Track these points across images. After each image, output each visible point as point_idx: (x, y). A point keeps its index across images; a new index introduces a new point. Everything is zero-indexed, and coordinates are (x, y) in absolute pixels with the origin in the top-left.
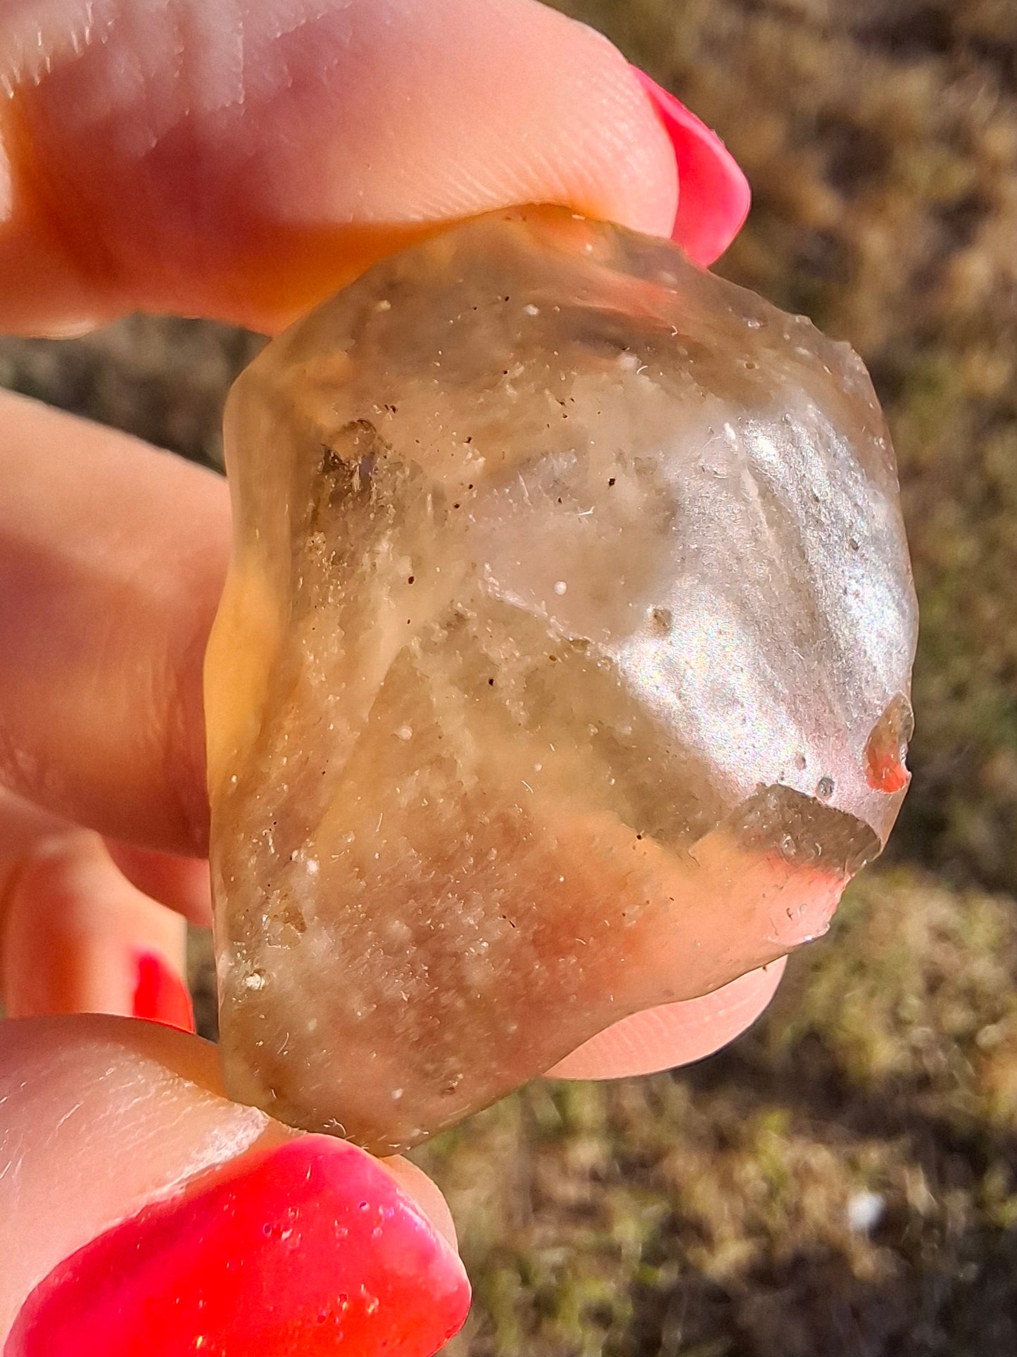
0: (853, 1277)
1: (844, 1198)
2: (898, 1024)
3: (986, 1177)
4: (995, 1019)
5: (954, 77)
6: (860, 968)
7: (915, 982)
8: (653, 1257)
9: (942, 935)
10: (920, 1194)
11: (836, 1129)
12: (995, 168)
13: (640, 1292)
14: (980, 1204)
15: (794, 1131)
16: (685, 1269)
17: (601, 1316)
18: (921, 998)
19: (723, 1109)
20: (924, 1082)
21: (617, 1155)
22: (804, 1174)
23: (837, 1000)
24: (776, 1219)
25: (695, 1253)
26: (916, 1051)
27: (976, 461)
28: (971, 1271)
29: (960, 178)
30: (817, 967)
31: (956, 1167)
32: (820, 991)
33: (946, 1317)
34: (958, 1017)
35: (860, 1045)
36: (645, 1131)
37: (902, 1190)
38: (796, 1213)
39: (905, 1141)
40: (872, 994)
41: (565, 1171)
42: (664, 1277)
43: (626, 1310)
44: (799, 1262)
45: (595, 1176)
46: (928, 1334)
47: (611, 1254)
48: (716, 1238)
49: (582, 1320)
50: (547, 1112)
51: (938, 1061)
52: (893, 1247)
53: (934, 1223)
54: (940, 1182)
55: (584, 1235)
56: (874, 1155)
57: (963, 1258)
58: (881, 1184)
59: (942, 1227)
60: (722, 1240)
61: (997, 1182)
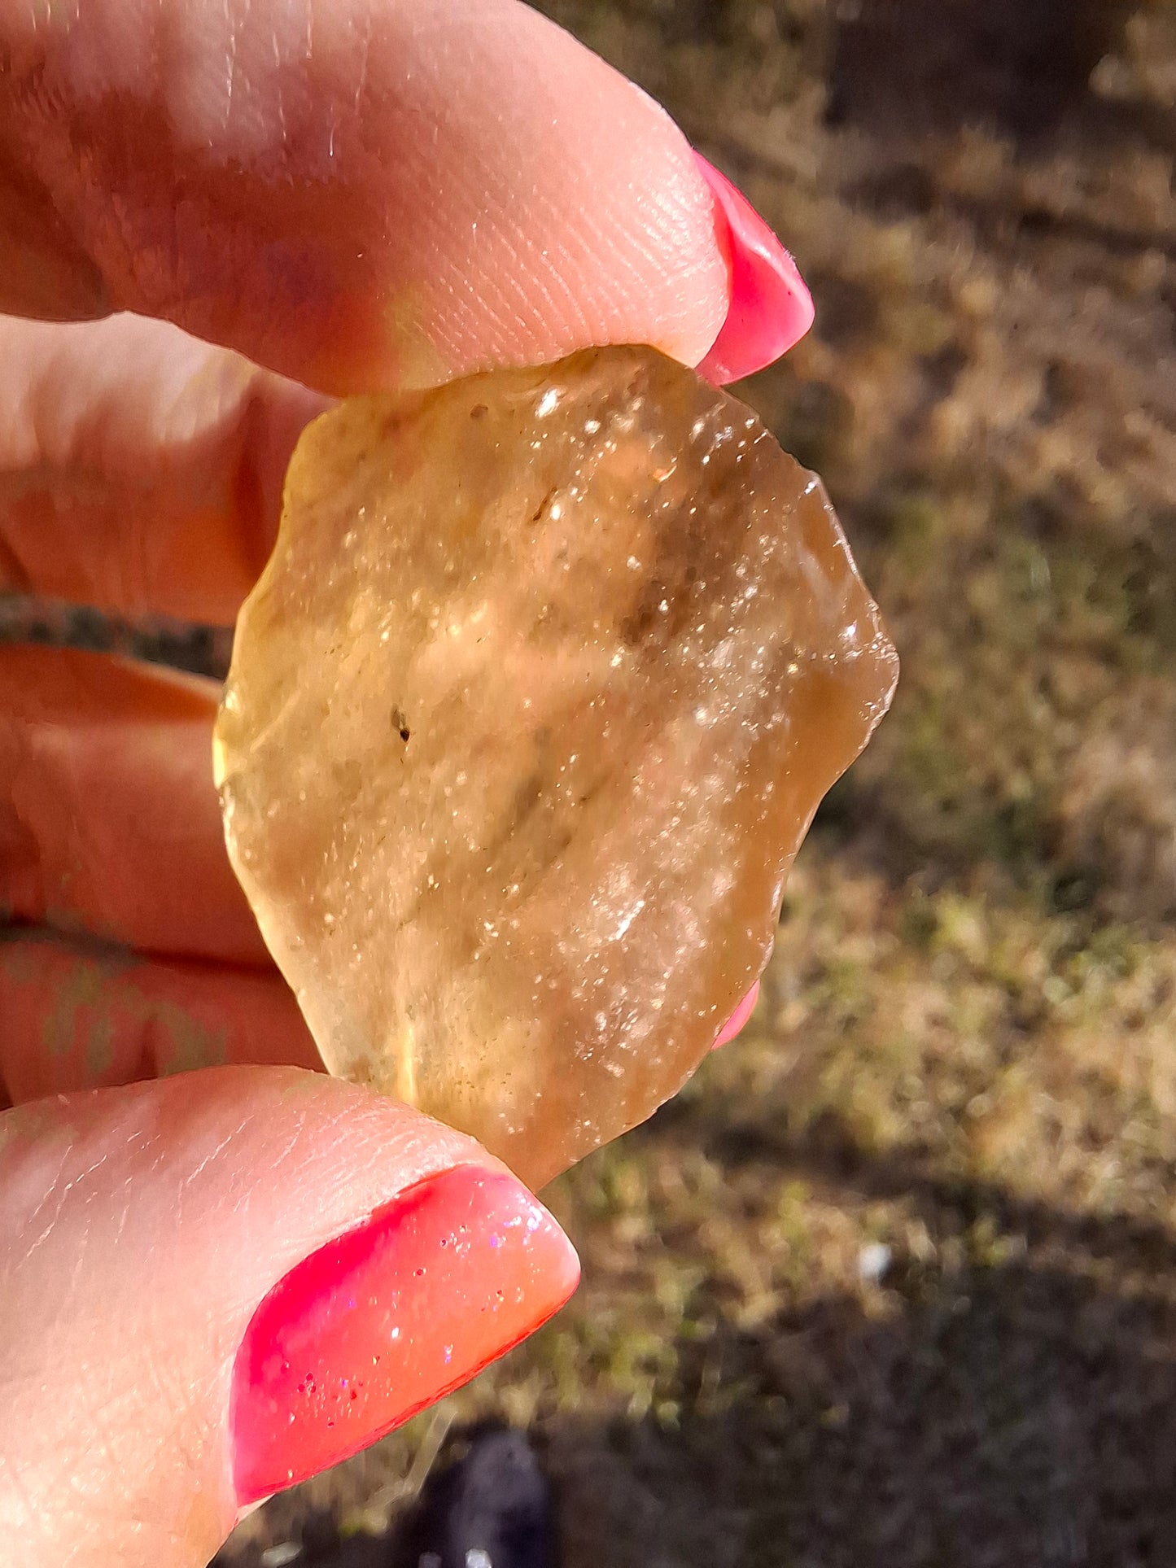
0: (864, 1316)
1: (856, 1251)
2: (899, 1101)
3: (975, 1224)
4: (982, 1090)
5: (933, 235)
6: (867, 1055)
7: (913, 1063)
8: (693, 1312)
9: (937, 1021)
10: (920, 1243)
11: (848, 1194)
12: (973, 321)
13: (683, 1344)
14: (971, 1247)
15: (813, 1199)
16: (722, 1321)
17: (650, 1366)
18: (919, 1076)
19: (751, 1182)
20: (921, 1150)
21: (657, 1229)
22: (822, 1235)
23: (848, 1083)
24: (799, 1274)
25: (728, 1306)
26: (917, 1125)
27: (959, 596)
28: (963, 1303)
29: (941, 330)
30: (828, 1056)
31: (951, 1218)
32: (832, 1076)
33: (944, 1342)
34: (951, 1092)
35: (868, 1123)
36: (683, 1207)
37: (905, 1240)
38: (815, 1267)
39: (908, 1200)
40: (876, 1076)
41: (615, 1246)
42: (703, 1329)
43: (672, 1359)
44: (819, 1308)
45: (639, 1248)
46: (928, 1358)
47: (655, 1314)
48: (746, 1293)
49: (633, 1369)
50: (597, 1196)
51: (936, 1131)
52: (897, 1289)
53: (934, 1267)
54: (938, 1233)
55: (632, 1299)
56: (882, 1214)
57: (959, 1292)
58: (887, 1238)
59: (939, 1268)
60: (751, 1294)
61: (985, 1228)
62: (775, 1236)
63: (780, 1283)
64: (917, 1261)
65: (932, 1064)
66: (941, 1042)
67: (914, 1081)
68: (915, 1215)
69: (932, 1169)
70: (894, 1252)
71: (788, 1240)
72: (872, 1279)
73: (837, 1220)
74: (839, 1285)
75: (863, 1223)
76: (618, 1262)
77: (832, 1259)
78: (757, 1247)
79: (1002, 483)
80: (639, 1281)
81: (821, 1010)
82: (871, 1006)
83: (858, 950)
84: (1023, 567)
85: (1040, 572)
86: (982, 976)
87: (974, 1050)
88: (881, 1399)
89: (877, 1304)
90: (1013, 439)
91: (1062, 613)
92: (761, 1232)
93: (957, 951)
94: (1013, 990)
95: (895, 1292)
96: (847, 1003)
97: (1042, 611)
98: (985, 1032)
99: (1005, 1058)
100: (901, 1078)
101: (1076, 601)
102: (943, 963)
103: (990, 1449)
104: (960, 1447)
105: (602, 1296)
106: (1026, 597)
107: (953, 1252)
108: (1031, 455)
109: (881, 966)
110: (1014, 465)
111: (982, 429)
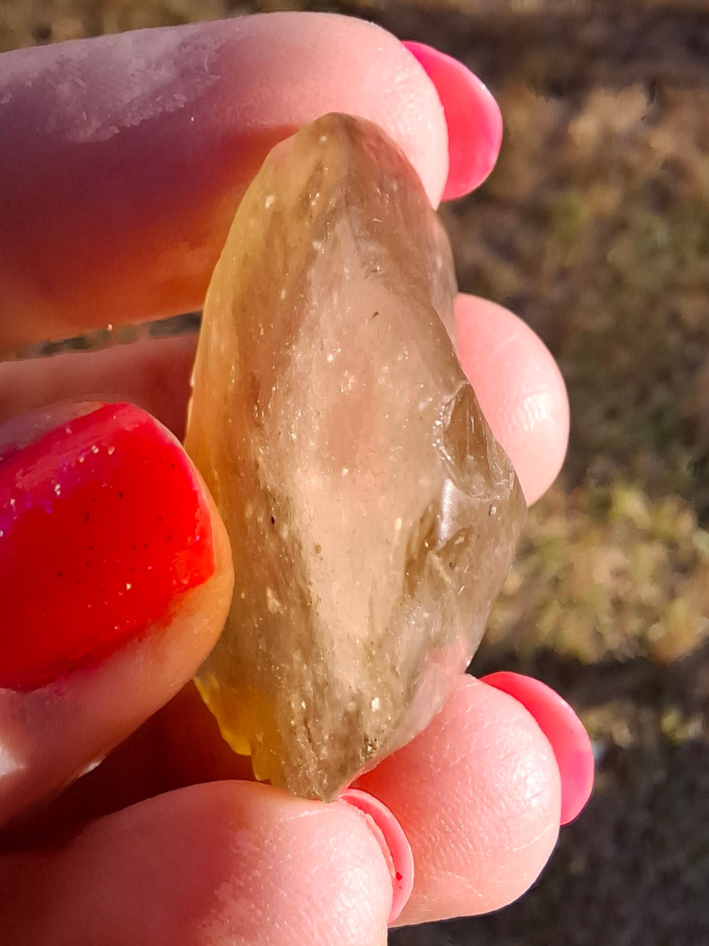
4: (657, 620)
6: (571, 604)
7: (605, 606)
9: (619, 573)
10: (623, 735)
18: (611, 616)
23: (558, 627)
27: (602, 261)
28: (661, 775)
30: (542, 607)
32: (547, 622)
33: (651, 805)
34: (634, 625)
37: (612, 735)
40: (579, 618)
46: (641, 818)
53: (636, 751)
54: (636, 727)
61: (670, 720)
64: (623, 748)
65: (618, 605)
66: (623, 589)
67: (606, 620)
68: (618, 717)
79: (628, 172)
81: (534, 576)
82: (569, 568)
83: (557, 527)
84: (649, 232)
85: (661, 233)
86: (649, 536)
87: (648, 591)
88: (608, 851)
90: (631, 139)
91: (681, 263)
93: (629, 522)
94: (672, 545)
96: (553, 568)
97: (666, 263)
98: (655, 578)
99: (672, 595)
100: (596, 618)
101: (691, 254)
102: (619, 531)
103: (691, 876)
104: (669, 879)
106: (654, 253)
107: (650, 740)
108: (646, 148)
109: (575, 538)
110: (634, 157)
111: (608, 136)
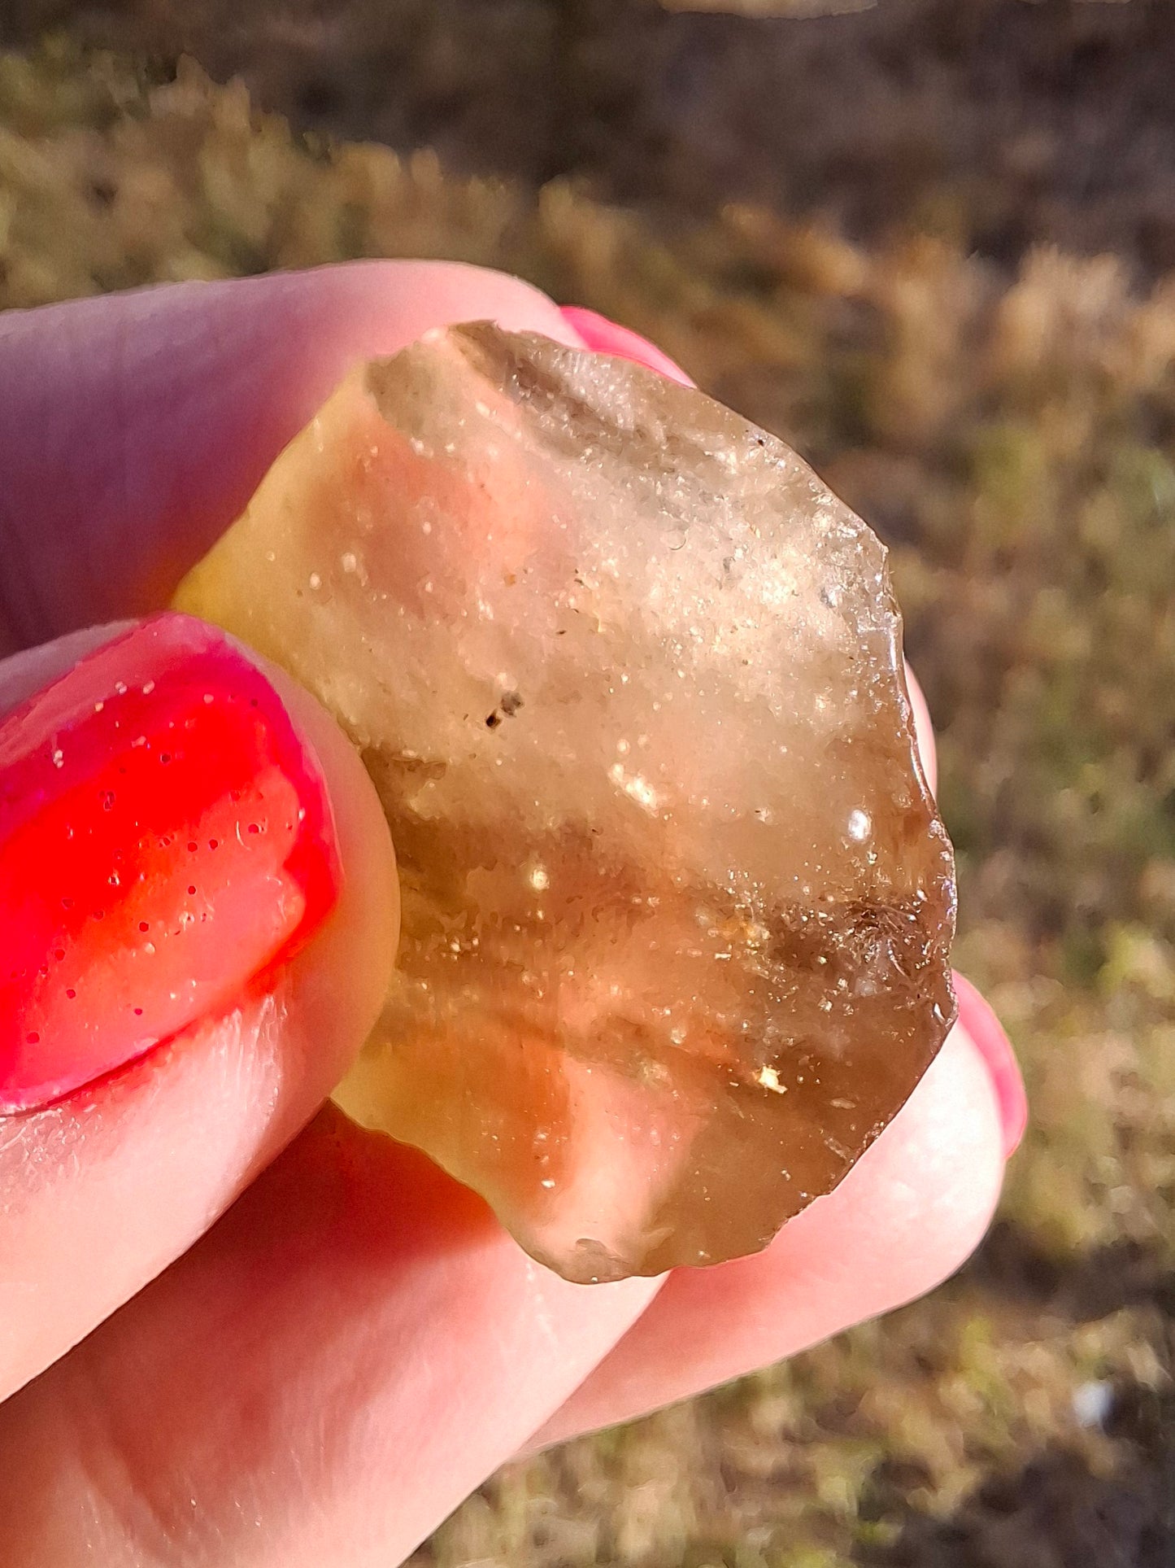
62: (960, 1392)
63: (976, 1453)
64: (1147, 1393)
65: (1127, 1137)
66: (1134, 1106)
67: (1108, 1164)
68: (1136, 1336)
69: (1146, 1272)
70: (1116, 1387)
71: (979, 1394)
72: (1092, 1428)
73: (1039, 1359)
74: (1053, 1443)
75: (1072, 1358)
76: (765, 1460)
77: (1038, 1410)
78: (942, 1413)
79: (1102, 383)
80: (794, 1480)
83: (1011, 1005)
84: (1141, 485)
89: (1106, 1457)
90: (1108, 327)
92: (942, 1390)
93: (1137, 987)
95: (1127, 1441)
100: (1090, 1163)
102: (1120, 1005)
105: (751, 1510)
106: (1152, 522)
108: (1132, 340)
109: (1042, 1021)
111: (1067, 323)
